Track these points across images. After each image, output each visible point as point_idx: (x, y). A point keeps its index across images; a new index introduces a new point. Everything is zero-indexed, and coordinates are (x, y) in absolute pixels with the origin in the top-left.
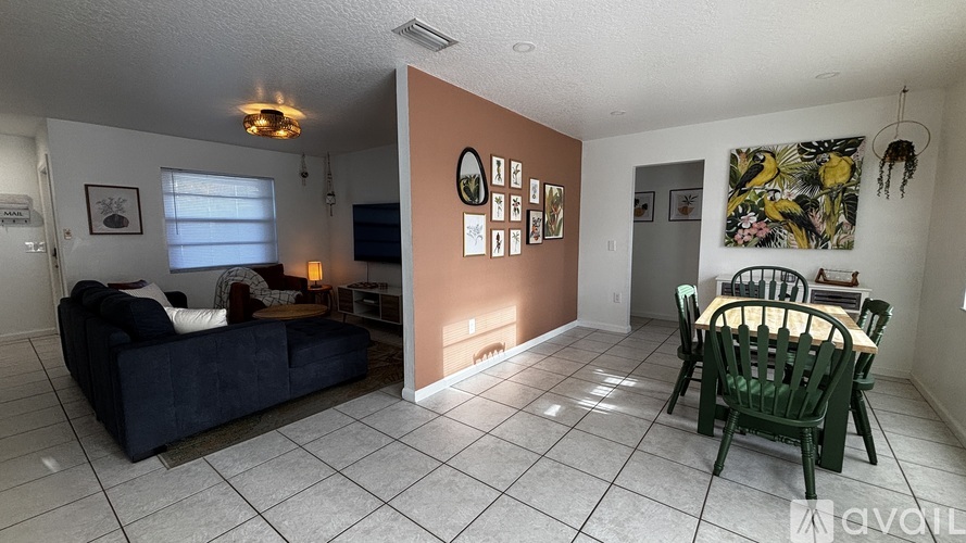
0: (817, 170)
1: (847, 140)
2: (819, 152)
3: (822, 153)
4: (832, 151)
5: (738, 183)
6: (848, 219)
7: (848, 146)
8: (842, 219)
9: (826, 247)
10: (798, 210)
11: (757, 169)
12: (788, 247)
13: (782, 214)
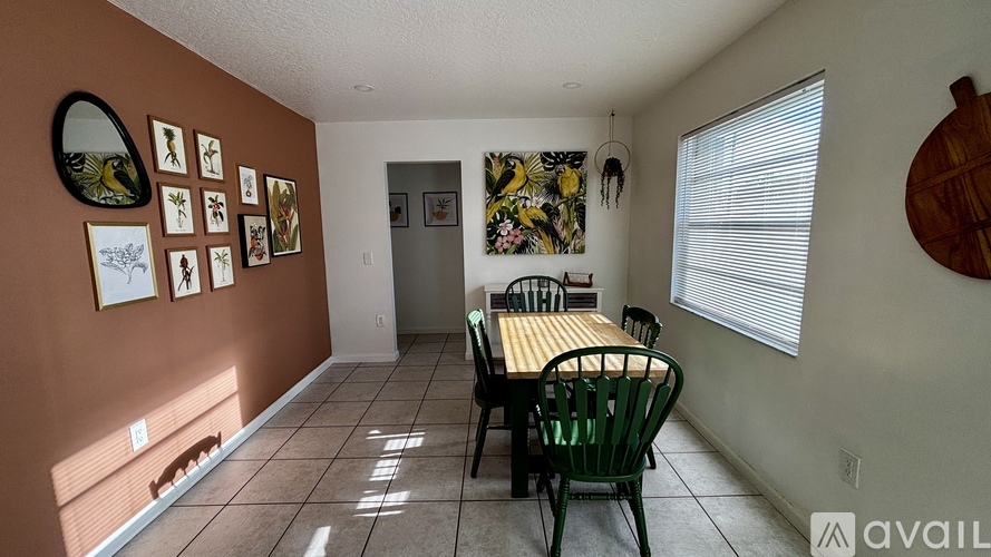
0: (555, 180)
1: (576, 153)
2: (556, 163)
3: (559, 163)
4: (565, 163)
5: (494, 188)
6: (580, 225)
7: (576, 159)
8: (576, 226)
9: (567, 252)
10: (543, 217)
11: (508, 176)
12: (540, 253)
13: (533, 221)
